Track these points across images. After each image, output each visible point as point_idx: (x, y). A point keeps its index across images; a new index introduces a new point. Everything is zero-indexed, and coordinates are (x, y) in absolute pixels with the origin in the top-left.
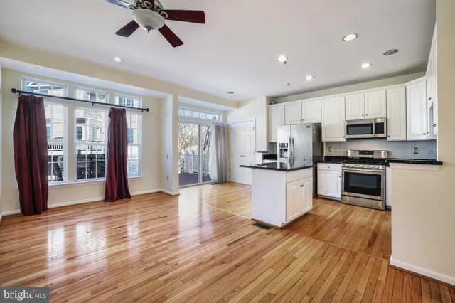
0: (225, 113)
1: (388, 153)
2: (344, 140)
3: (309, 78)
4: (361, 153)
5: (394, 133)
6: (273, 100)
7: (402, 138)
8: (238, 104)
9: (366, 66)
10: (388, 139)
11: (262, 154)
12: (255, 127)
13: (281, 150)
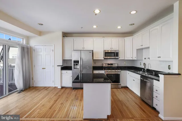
0: (28, 38)
1: (118, 64)
2: (103, 59)
3: (95, 27)
4: (109, 64)
5: (121, 57)
6: (65, 35)
7: (123, 59)
8: (40, 33)
9: (119, 27)
10: (119, 59)
11: (60, 67)
12: (54, 50)
13: (74, 64)
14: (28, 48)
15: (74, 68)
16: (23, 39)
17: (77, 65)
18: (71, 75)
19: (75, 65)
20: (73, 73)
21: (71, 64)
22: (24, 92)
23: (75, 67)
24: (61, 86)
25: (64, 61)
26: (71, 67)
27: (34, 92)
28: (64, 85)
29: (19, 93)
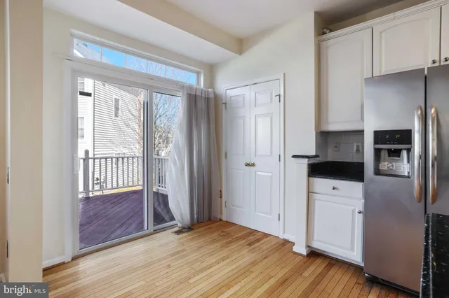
11: (306, 161)
12: (282, 94)
13: (377, 152)
14: (207, 100)
15: (378, 172)
16: (198, 73)
17: (397, 153)
18: (359, 204)
19: (384, 154)
20: (367, 196)
21: (358, 150)
22: (190, 233)
23: (384, 166)
24: (308, 246)
25: (324, 137)
26: (361, 166)
27: (214, 241)
28: (318, 245)
29: (178, 232)
